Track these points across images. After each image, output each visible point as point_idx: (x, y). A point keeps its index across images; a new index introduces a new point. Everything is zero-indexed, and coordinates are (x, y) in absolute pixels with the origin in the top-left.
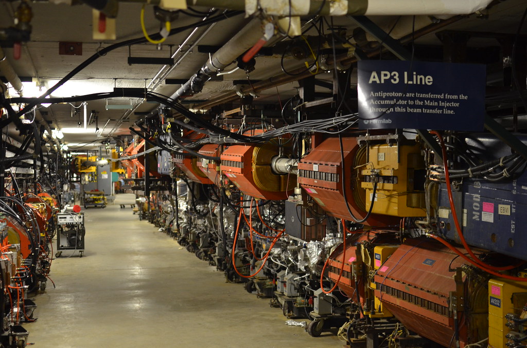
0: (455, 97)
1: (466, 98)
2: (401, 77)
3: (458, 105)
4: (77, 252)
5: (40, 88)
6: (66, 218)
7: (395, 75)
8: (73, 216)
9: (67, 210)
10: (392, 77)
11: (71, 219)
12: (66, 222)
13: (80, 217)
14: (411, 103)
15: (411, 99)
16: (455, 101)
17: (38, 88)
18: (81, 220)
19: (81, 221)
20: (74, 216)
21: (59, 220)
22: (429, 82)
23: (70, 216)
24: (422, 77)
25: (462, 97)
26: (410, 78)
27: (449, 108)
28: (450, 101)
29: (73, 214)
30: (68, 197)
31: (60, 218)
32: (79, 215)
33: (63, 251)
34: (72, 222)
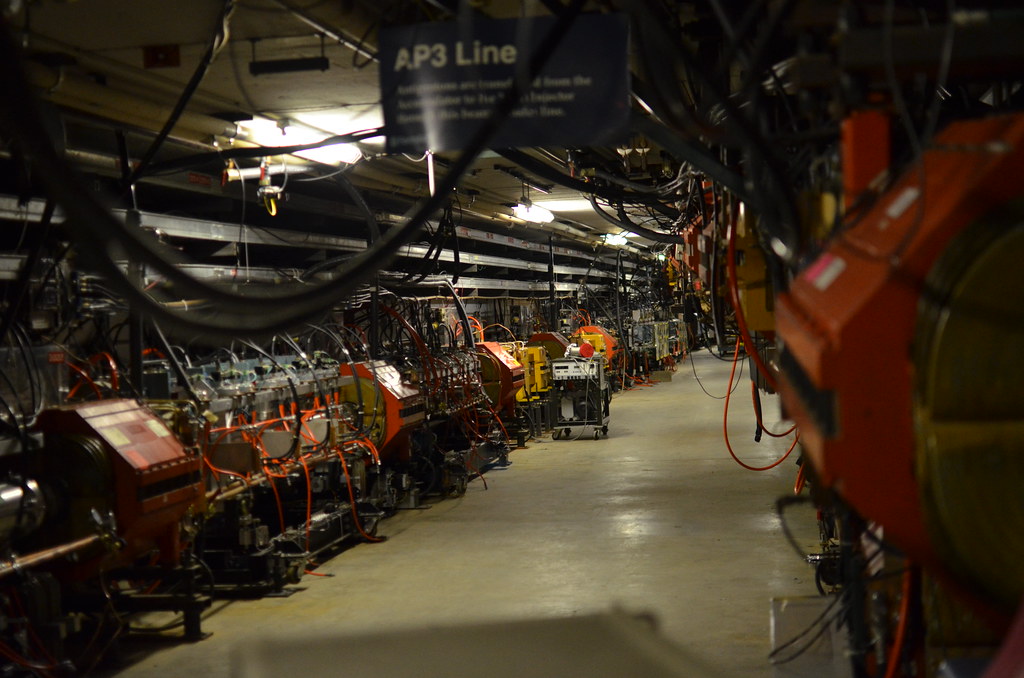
0: (565, 82)
1: (587, 81)
2: (451, 54)
3: (570, 97)
4: (590, 429)
5: (283, 129)
6: (566, 367)
7: (438, 51)
8: (580, 364)
9: (571, 353)
10: (434, 56)
11: (577, 370)
12: (567, 374)
13: (592, 366)
14: (469, 100)
15: (469, 92)
16: (565, 90)
17: (280, 130)
18: (595, 370)
19: (594, 373)
20: (582, 364)
21: (555, 371)
22: (508, 57)
23: (574, 364)
24: (494, 49)
25: (580, 81)
26: (468, 54)
27: (552, 105)
28: (553, 90)
29: (579, 360)
30: (641, 334)
31: (557, 368)
32: (589, 363)
33: (572, 428)
34: (578, 374)
